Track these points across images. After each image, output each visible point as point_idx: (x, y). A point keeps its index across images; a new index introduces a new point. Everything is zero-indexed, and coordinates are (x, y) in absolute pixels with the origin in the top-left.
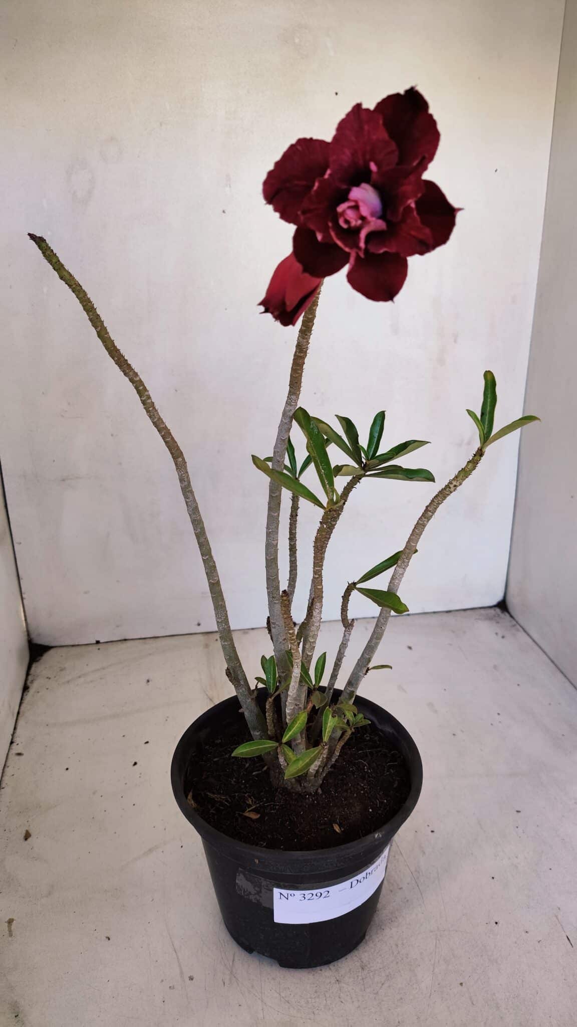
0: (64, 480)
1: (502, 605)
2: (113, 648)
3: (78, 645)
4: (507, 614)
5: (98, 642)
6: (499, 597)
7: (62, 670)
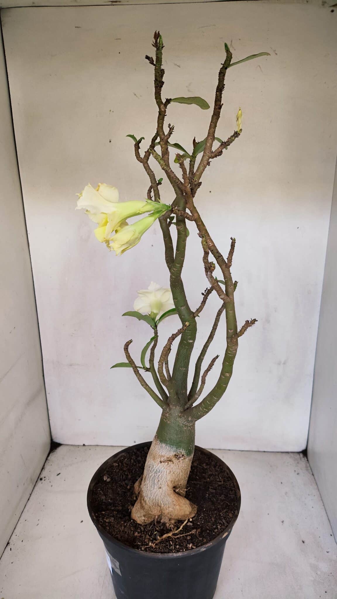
0: (71, 365)
1: (305, 453)
2: (91, 449)
3: (74, 445)
5: (84, 445)
6: (303, 447)
7: (63, 459)
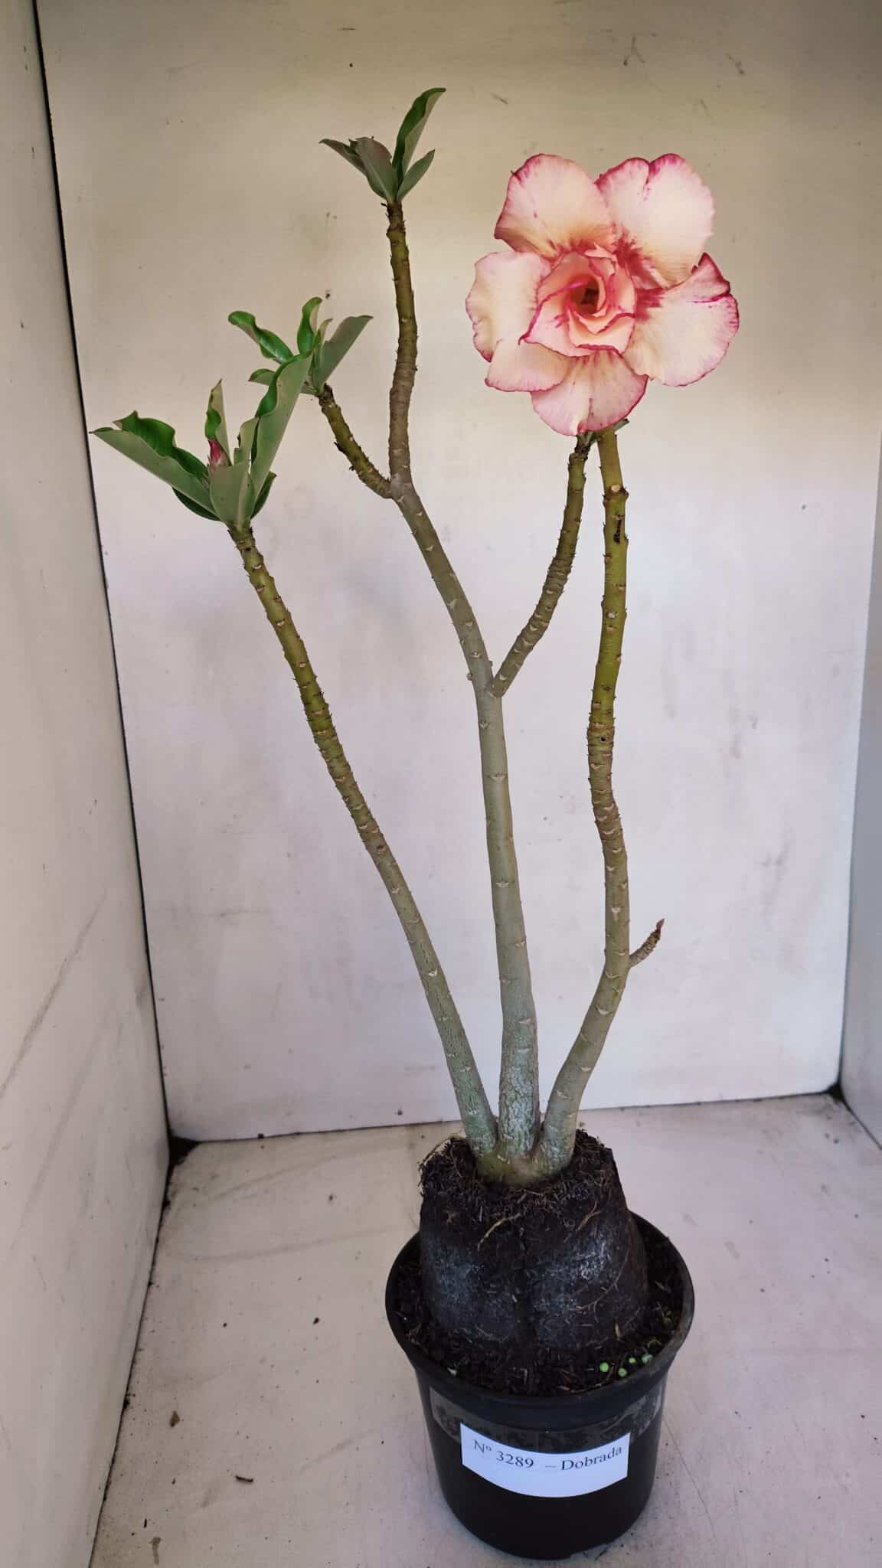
0: (223, 915)
1: (836, 1092)
2: (282, 1146)
3: (234, 1141)
4: (842, 1105)
5: (261, 1137)
7: (214, 1177)
